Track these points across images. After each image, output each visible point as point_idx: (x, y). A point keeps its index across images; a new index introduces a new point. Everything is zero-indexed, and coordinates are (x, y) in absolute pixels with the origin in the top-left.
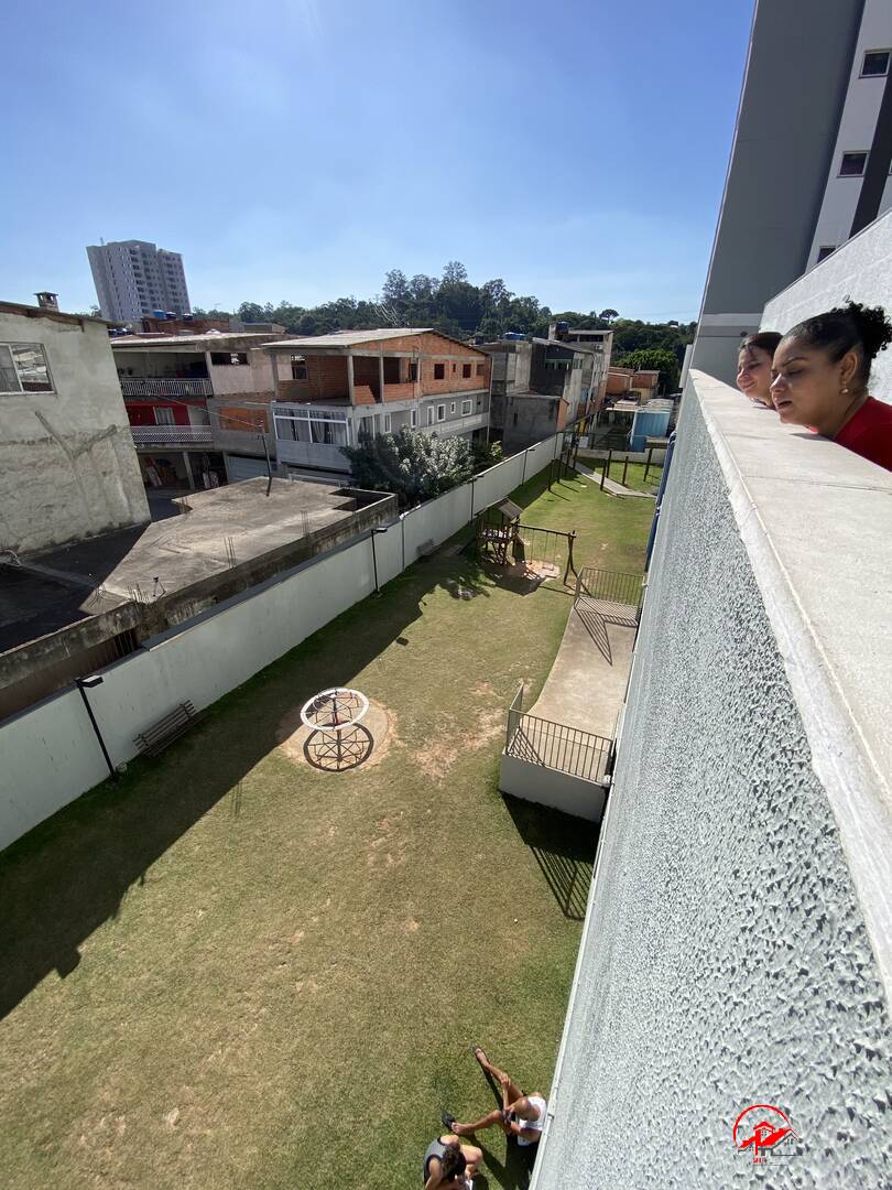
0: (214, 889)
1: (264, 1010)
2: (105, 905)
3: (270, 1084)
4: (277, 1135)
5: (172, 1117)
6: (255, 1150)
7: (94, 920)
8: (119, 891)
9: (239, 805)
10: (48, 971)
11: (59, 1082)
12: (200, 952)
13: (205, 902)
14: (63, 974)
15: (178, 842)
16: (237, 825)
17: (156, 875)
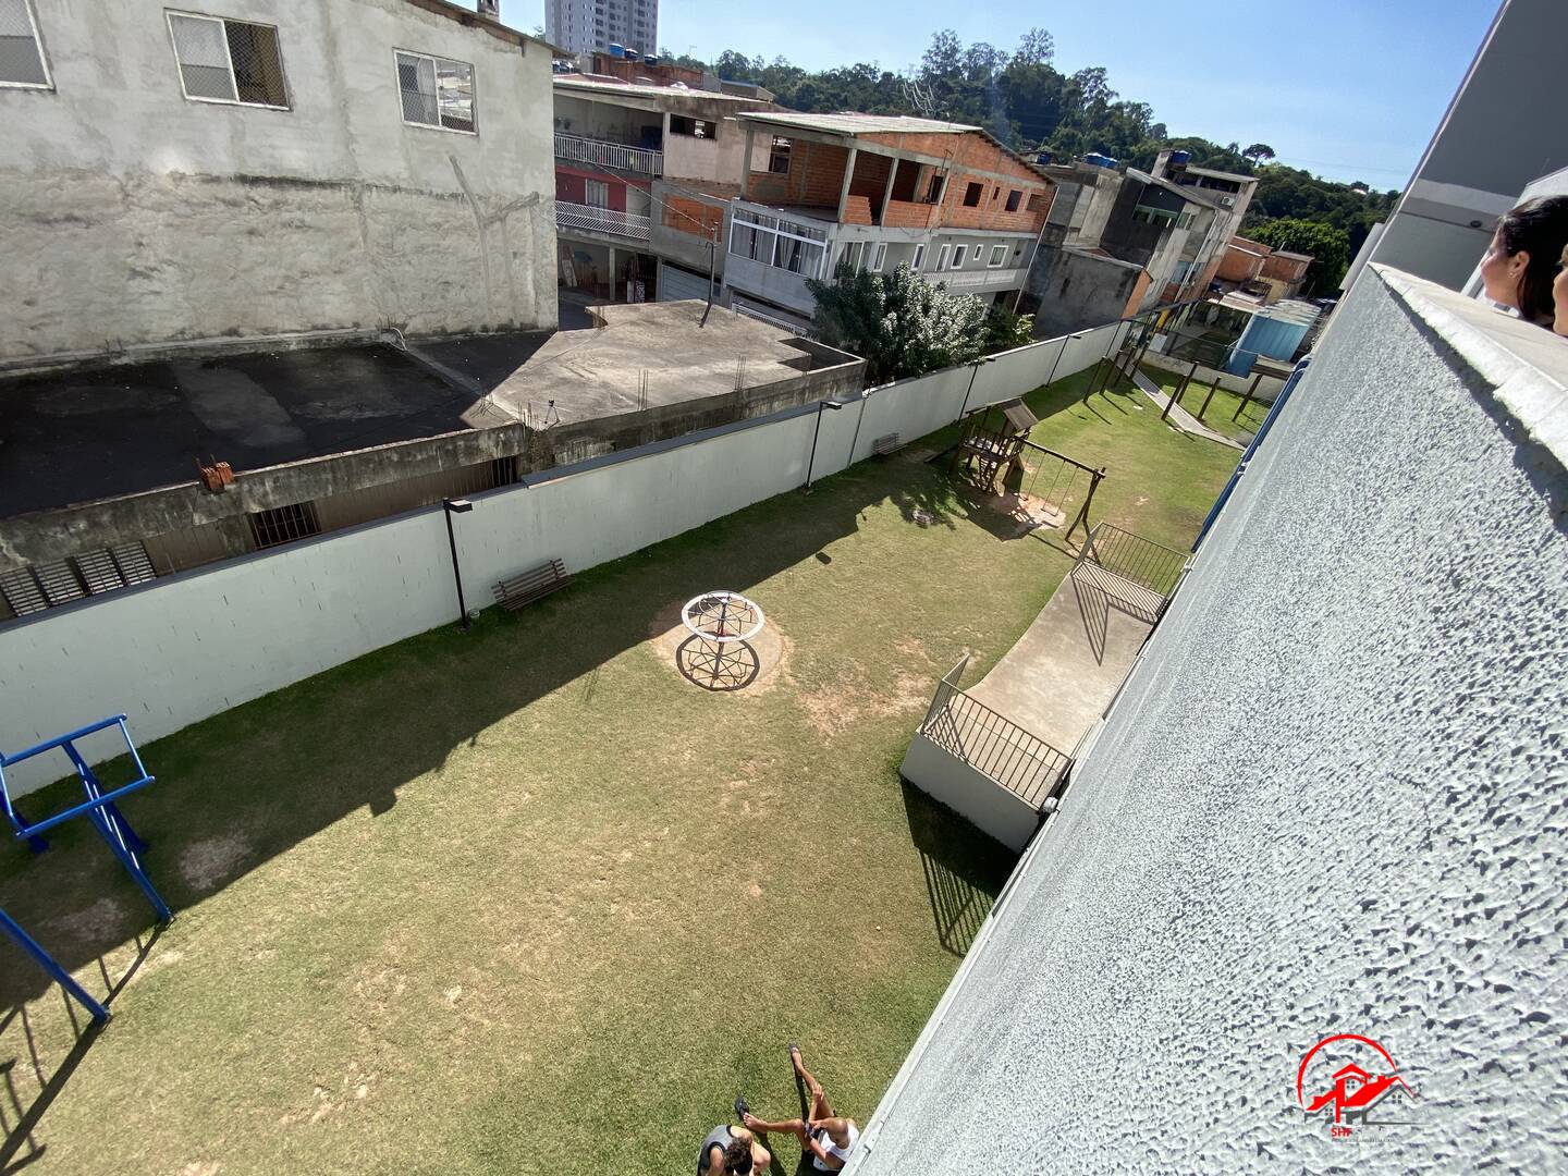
0: (546, 775)
1: (571, 919)
2: (430, 757)
3: (561, 996)
4: (555, 1052)
5: (454, 993)
6: (529, 1058)
7: (417, 767)
8: (449, 745)
9: (591, 692)
10: (362, 804)
11: (348, 920)
12: (518, 836)
13: (534, 786)
14: (376, 812)
15: (518, 713)
16: (585, 714)
17: (488, 741)
